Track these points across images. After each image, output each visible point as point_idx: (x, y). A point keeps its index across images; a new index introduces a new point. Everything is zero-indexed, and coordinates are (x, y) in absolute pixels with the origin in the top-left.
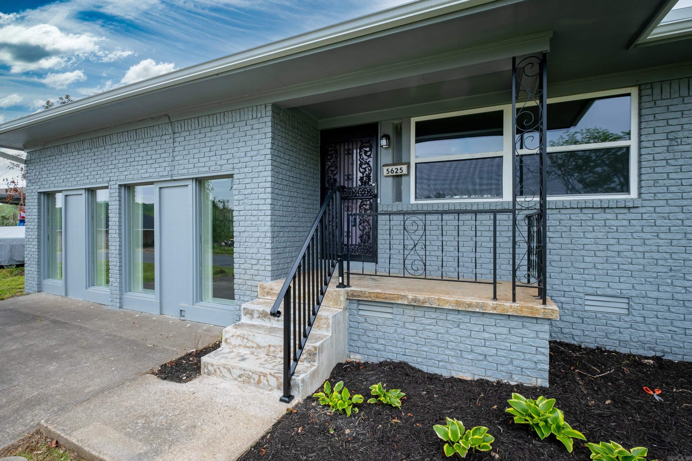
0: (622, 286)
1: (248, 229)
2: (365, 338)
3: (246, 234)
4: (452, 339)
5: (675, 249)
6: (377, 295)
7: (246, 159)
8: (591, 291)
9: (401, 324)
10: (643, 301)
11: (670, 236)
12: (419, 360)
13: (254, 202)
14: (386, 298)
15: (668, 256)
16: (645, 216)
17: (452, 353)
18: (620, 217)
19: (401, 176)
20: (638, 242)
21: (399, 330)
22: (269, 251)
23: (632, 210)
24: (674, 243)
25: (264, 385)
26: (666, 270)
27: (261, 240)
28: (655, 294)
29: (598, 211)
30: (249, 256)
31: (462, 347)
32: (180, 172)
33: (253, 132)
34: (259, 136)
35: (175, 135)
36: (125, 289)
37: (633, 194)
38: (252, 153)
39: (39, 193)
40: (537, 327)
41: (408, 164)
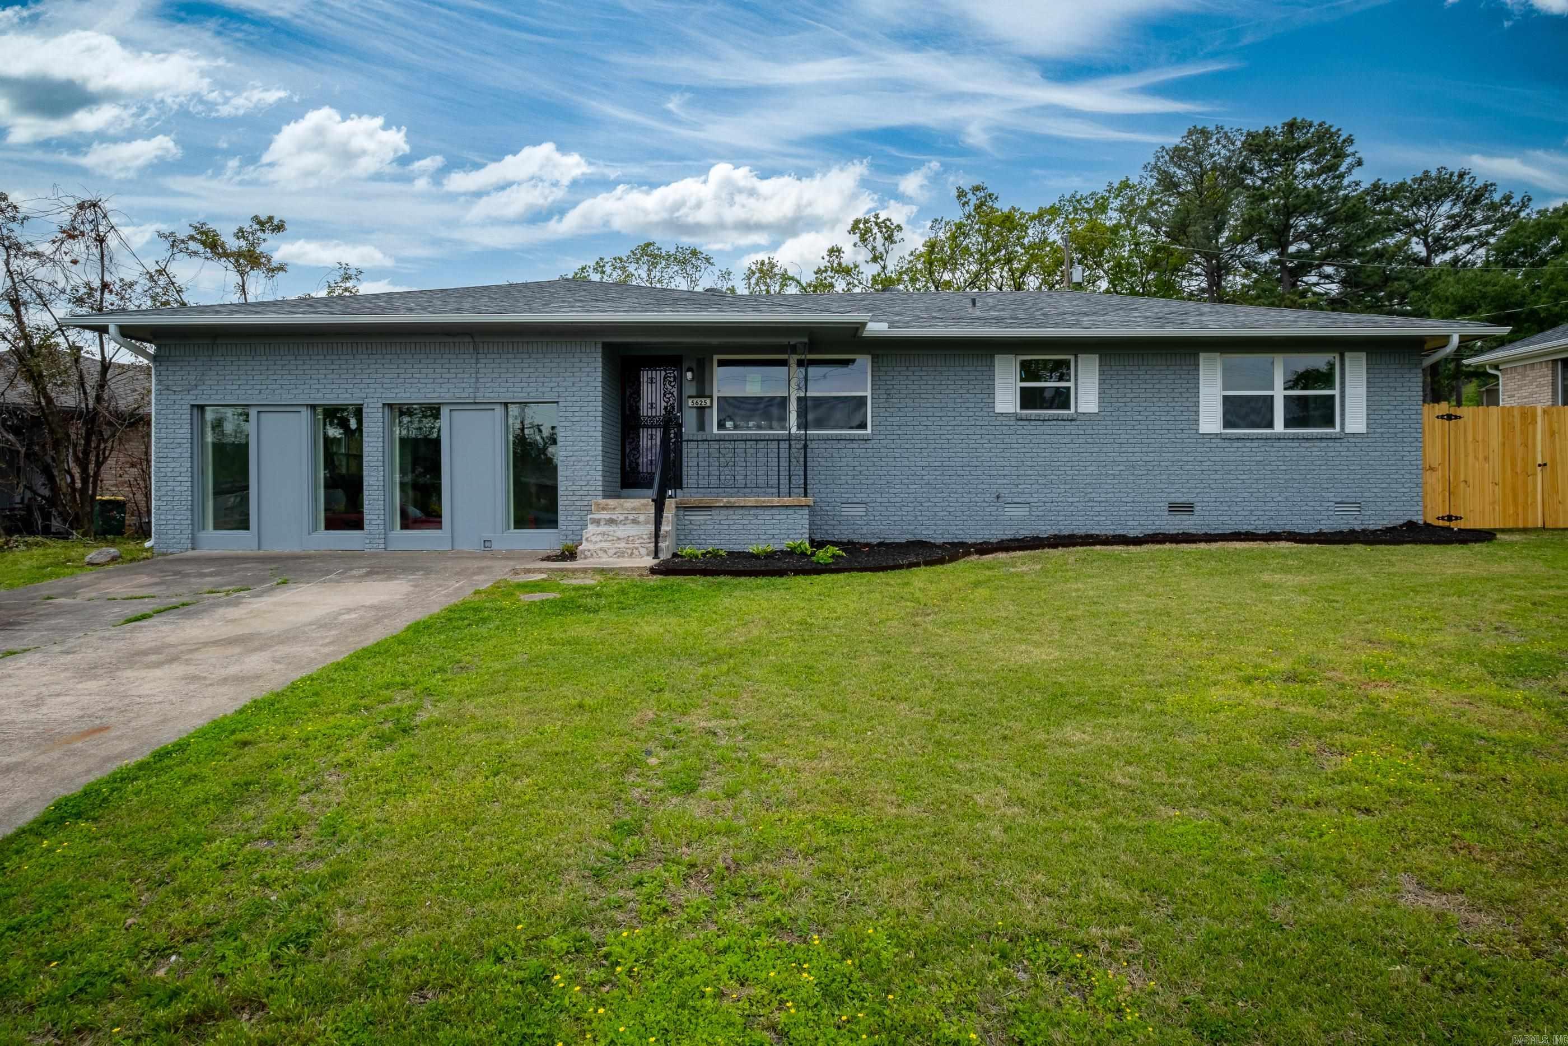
0: (862, 495)
1: (576, 453)
2: (691, 537)
3: (573, 458)
4: (753, 527)
5: (889, 468)
6: (701, 501)
7: (574, 389)
8: (844, 500)
9: (718, 522)
10: (873, 505)
11: (887, 460)
13: (583, 429)
14: (709, 503)
15: (886, 473)
16: (876, 446)
18: (862, 446)
19: (704, 408)
20: (871, 464)
21: (716, 527)
22: (600, 473)
23: (868, 442)
24: (890, 464)
26: (885, 482)
27: (590, 463)
28: (879, 500)
29: (849, 442)
30: (577, 478)
31: (759, 532)
32: (487, 395)
33: (581, 365)
34: (587, 369)
35: (479, 356)
36: (388, 527)
37: (869, 431)
38: (581, 384)
39: (193, 406)
40: (802, 512)
41: (711, 397)
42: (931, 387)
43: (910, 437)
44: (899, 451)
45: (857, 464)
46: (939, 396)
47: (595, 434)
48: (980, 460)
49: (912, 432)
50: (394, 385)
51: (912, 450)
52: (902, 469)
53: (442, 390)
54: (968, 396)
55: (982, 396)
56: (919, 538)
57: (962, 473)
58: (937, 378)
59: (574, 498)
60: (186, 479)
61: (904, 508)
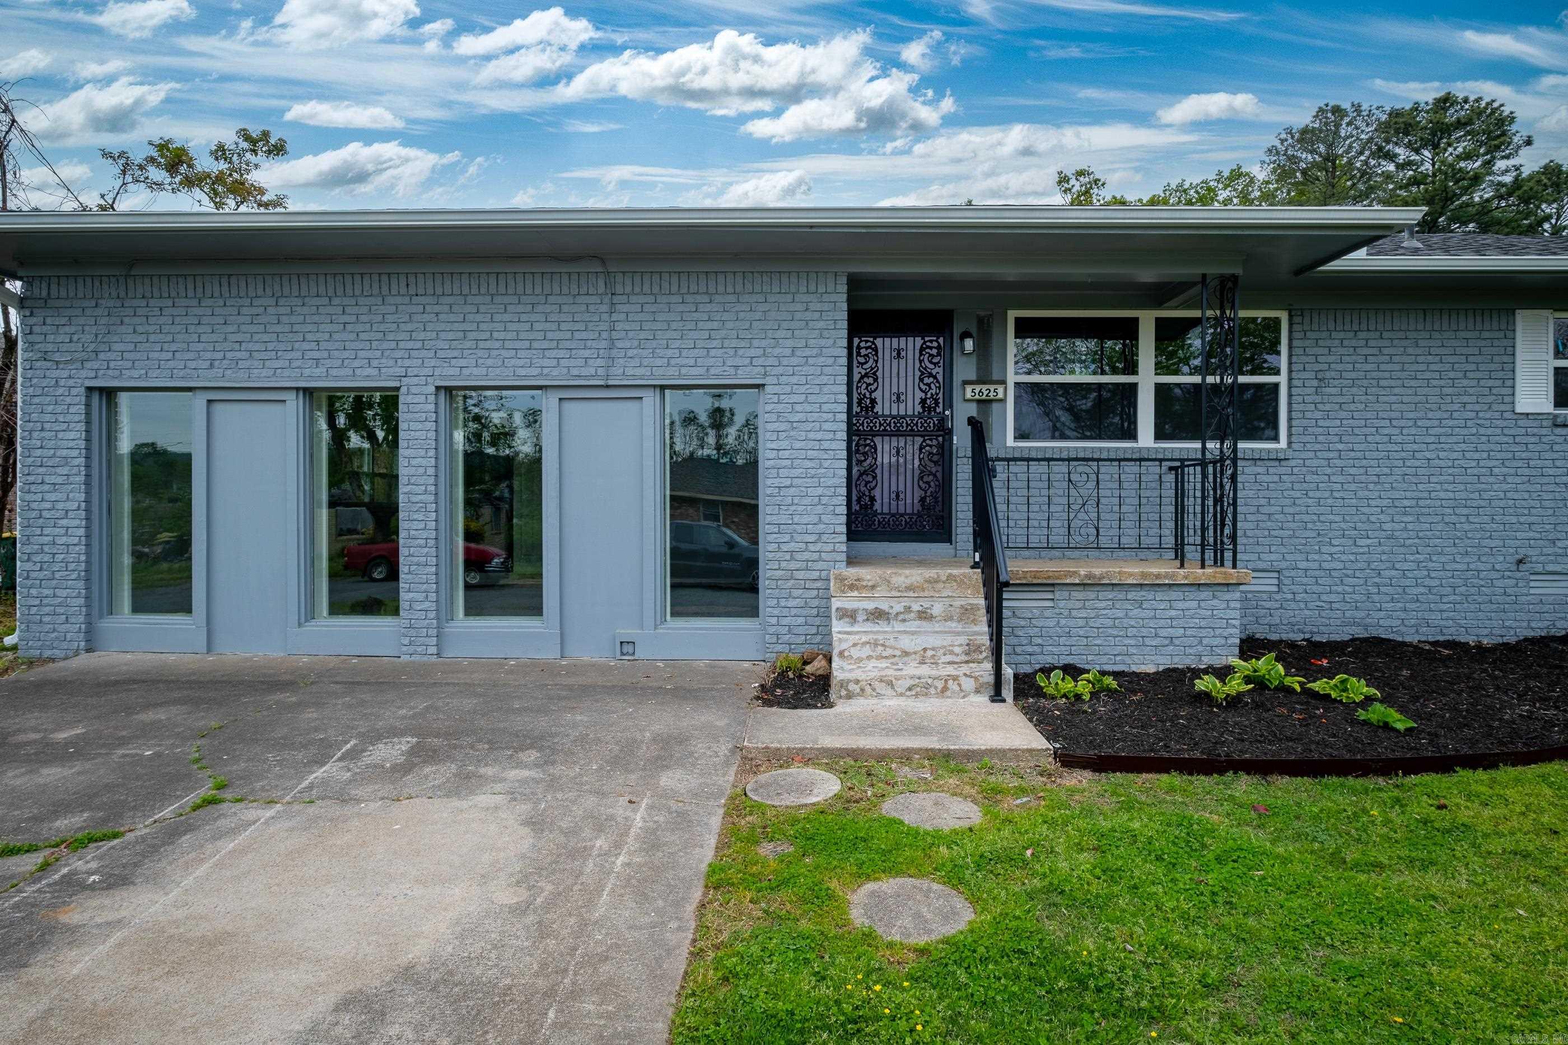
0: (1273, 557)
1: (796, 481)
2: (1013, 640)
3: (790, 491)
4: (1133, 623)
5: (1322, 509)
6: (1036, 574)
9: (1066, 613)
10: (1293, 573)
11: (1318, 494)
12: (1090, 658)
13: (811, 435)
14: (1049, 577)
15: (1315, 518)
16: (1295, 470)
17: (1132, 642)
18: (1271, 470)
19: (991, 401)
20: (1287, 502)
21: (1063, 622)
23: (1283, 463)
24: (1322, 502)
25: (954, 692)
26: (1314, 535)
27: (824, 500)
28: (1302, 564)
29: (1250, 463)
30: (798, 528)
31: (1145, 632)
32: (630, 372)
33: (808, 315)
34: (821, 324)
35: (616, 299)
36: (444, 615)
37: (1283, 443)
38: (808, 352)
39: (90, 389)
40: (1228, 596)
41: (1003, 382)
42: (1397, 367)
43: (1359, 455)
44: (1340, 479)
45: (1263, 501)
46: (1413, 383)
47: (834, 445)
48: (1485, 496)
49: (1363, 447)
50: (455, 353)
51: (1363, 478)
52: (1343, 511)
53: (546, 362)
54: (1465, 382)
55: (1491, 383)
56: (1374, 632)
57: (1454, 519)
58: (1410, 351)
59: (793, 565)
60: (76, 523)
61: (1346, 580)
